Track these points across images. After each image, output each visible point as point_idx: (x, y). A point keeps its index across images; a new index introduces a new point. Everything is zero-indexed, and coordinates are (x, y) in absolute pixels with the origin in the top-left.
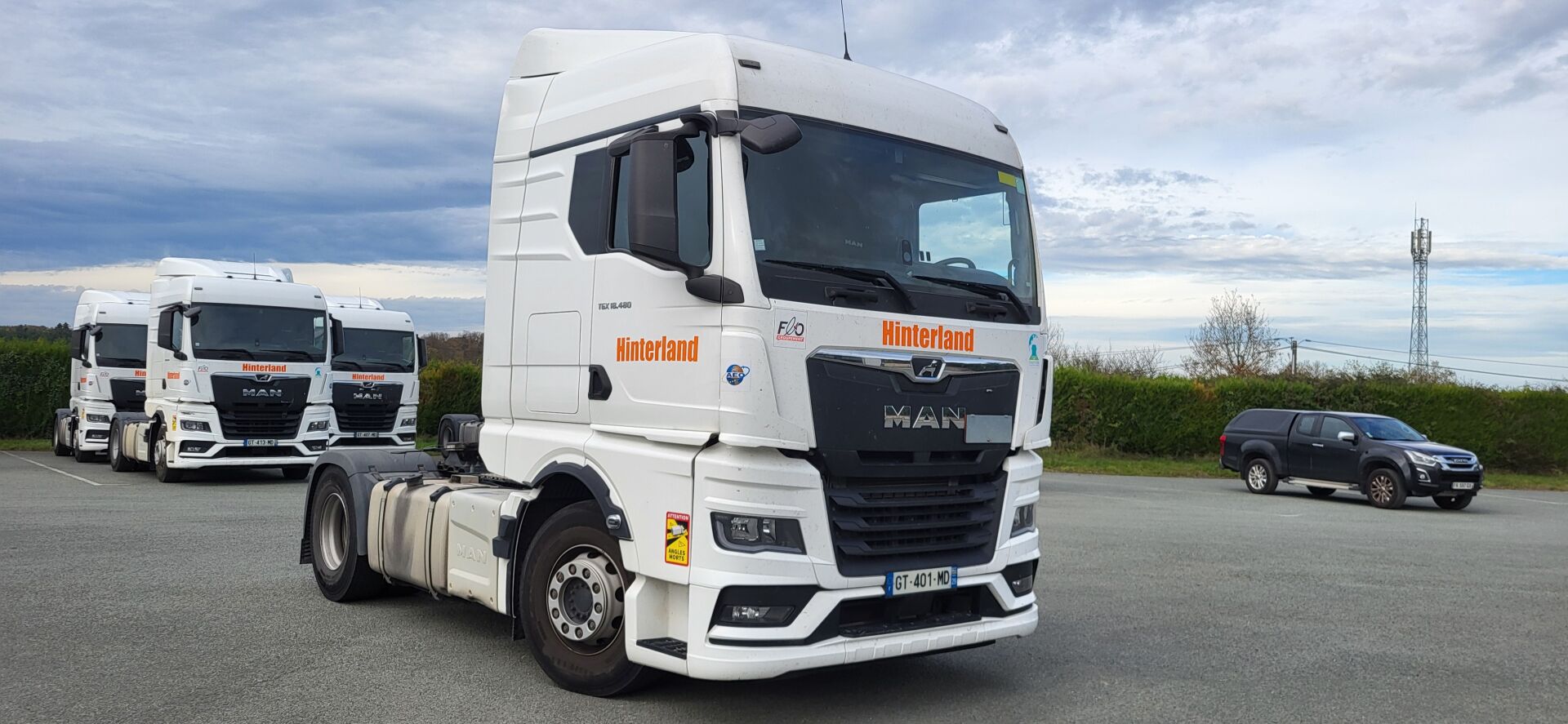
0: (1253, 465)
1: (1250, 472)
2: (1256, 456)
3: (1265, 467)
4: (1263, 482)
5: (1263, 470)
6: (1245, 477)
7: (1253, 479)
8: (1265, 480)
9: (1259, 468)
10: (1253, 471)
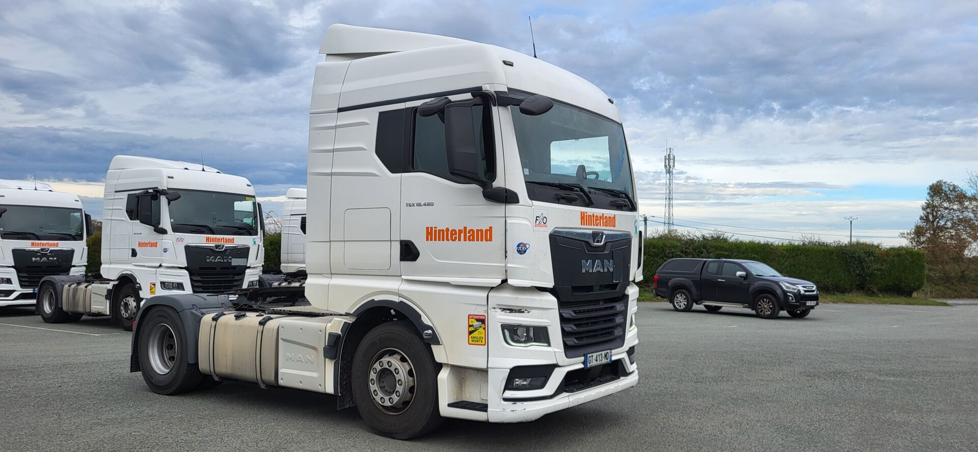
0: (678, 293)
1: (676, 298)
2: (679, 288)
3: (685, 294)
4: (684, 304)
5: (684, 297)
6: (672, 301)
7: (677, 303)
8: (686, 303)
9: (681, 295)
10: (677, 298)
